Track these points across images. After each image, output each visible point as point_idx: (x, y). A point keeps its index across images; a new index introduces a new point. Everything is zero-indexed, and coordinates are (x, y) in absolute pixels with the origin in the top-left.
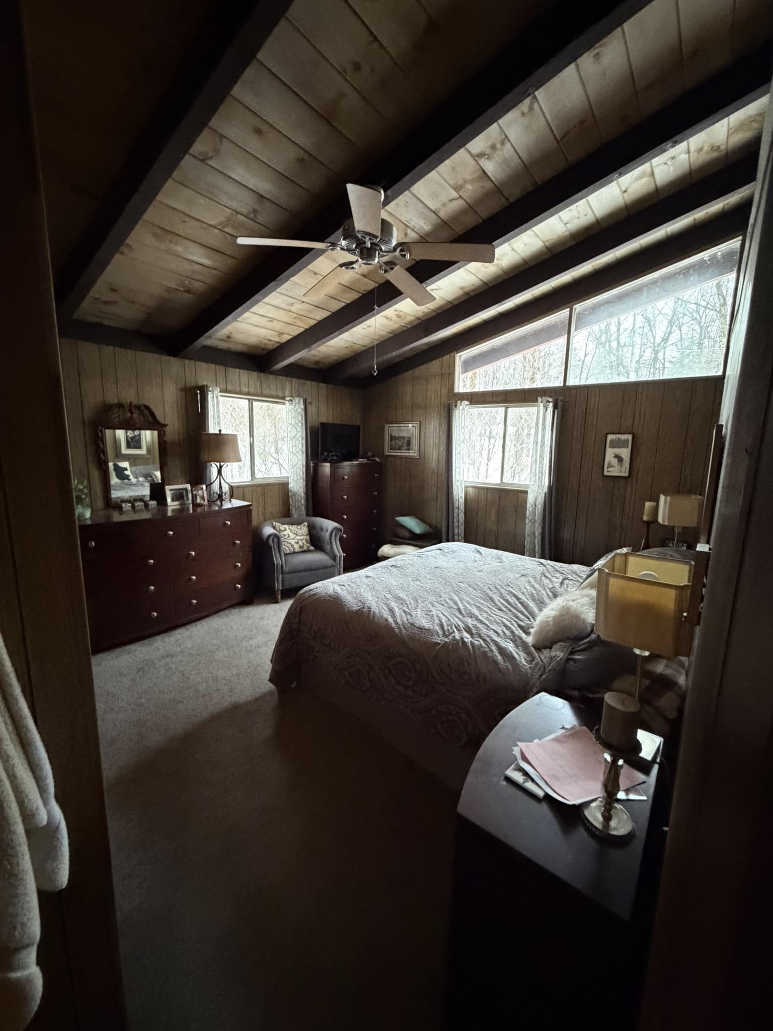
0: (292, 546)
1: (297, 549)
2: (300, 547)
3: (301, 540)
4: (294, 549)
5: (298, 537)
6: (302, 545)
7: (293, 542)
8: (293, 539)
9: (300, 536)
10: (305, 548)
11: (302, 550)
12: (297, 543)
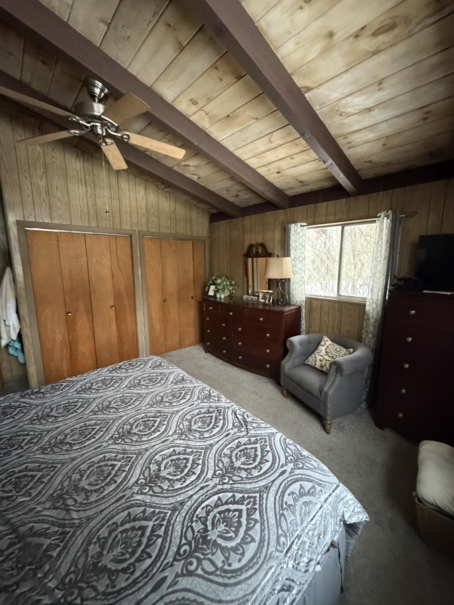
0: (316, 360)
1: (318, 366)
2: (322, 366)
3: (326, 360)
4: (316, 364)
5: (326, 357)
6: (323, 365)
7: (318, 357)
8: (321, 356)
9: (329, 357)
10: (325, 369)
11: (321, 369)
12: (321, 361)
